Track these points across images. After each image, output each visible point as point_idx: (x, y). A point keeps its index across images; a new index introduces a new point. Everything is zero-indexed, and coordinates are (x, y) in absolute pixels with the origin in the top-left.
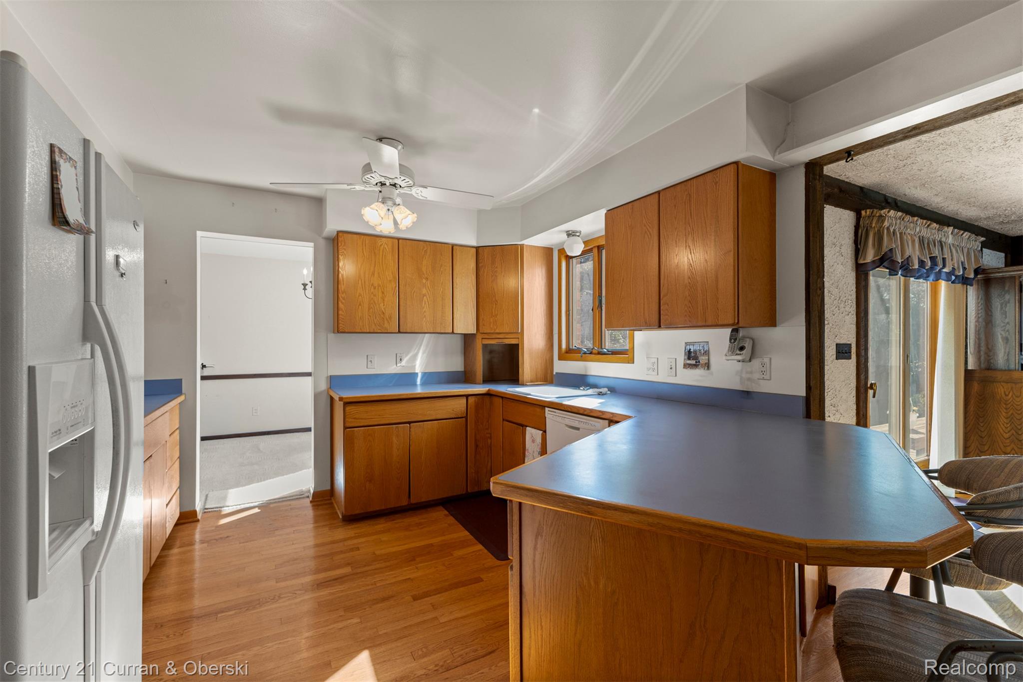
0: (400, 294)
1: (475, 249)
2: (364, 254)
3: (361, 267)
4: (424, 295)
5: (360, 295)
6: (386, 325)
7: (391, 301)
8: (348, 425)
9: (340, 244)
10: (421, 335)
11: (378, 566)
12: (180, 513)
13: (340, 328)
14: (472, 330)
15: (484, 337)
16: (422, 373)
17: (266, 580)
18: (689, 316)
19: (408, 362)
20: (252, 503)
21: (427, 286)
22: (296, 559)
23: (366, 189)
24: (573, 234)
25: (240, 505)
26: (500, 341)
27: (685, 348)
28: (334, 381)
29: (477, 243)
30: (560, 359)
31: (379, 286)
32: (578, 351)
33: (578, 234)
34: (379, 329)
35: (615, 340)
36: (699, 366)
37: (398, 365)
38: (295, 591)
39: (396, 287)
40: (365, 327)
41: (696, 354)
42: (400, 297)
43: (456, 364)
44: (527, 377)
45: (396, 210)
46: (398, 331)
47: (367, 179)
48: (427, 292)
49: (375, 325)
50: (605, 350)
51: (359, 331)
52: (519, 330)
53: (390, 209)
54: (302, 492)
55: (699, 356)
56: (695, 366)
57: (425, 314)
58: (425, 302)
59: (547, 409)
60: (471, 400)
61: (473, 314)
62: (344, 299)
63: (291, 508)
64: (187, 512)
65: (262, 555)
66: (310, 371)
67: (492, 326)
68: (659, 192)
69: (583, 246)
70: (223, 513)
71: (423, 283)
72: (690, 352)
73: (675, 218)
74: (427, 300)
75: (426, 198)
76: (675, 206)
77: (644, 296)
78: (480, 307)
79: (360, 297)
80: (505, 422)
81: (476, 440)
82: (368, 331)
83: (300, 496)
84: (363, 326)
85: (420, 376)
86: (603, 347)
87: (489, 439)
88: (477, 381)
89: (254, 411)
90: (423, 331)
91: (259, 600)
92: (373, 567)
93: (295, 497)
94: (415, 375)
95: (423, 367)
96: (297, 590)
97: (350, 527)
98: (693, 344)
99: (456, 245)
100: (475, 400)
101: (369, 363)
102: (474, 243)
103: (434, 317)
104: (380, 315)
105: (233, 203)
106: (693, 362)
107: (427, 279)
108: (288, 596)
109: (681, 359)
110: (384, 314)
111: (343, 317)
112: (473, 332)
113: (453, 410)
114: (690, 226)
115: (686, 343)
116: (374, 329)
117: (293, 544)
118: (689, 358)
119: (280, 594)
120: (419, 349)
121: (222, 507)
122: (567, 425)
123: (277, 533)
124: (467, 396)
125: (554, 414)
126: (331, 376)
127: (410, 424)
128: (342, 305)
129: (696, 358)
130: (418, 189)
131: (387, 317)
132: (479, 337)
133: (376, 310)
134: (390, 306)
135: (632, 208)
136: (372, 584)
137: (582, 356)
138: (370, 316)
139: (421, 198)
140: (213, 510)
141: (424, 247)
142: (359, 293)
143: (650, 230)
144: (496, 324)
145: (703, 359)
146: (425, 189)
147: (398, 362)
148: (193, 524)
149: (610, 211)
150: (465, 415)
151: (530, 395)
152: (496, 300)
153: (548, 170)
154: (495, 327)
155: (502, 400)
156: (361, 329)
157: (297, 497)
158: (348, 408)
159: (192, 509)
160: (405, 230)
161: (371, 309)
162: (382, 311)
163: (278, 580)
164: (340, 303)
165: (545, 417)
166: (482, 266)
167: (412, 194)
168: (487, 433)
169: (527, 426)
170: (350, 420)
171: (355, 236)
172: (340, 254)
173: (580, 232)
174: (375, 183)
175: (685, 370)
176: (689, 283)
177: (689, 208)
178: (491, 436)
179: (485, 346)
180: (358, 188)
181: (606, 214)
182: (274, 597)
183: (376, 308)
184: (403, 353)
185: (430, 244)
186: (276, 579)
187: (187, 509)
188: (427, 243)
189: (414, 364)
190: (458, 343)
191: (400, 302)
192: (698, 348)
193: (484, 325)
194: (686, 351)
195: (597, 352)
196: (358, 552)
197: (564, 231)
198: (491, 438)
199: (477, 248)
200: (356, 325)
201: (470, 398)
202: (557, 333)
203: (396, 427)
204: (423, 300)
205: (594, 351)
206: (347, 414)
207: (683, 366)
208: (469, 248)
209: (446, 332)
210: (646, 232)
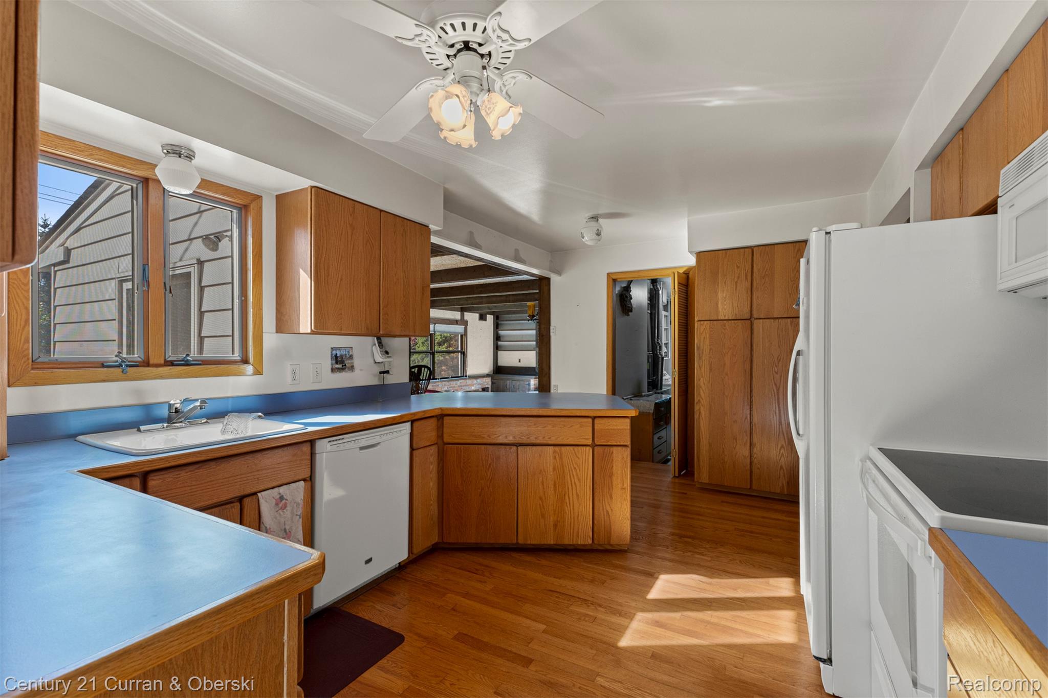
18: (404, 327)
27: (332, 353)
36: (346, 369)
41: (343, 358)
55: (345, 360)
56: (342, 370)
72: (336, 356)
77: (366, 302)
98: (340, 349)
106: (340, 366)
109: (328, 363)
115: (332, 348)
118: (337, 363)
129: (342, 362)
135: (353, 207)
143: (373, 241)
145: (348, 363)
175: (333, 374)
192: (344, 353)
194: (333, 355)
207: (329, 371)
210: (368, 240)
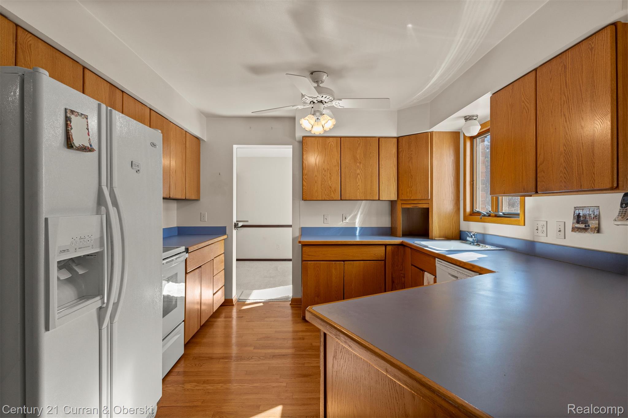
0: (342, 174)
1: (396, 139)
2: (318, 149)
3: (317, 158)
4: (358, 174)
5: (316, 176)
6: (332, 195)
7: (336, 178)
8: (304, 259)
9: (304, 145)
10: (359, 201)
11: (310, 353)
12: (225, 299)
13: (304, 197)
14: (394, 197)
15: (403, 203)
16: (360, 227)
17: (249, 346)
18: (565, 182)
19: (350, 220)
20: (261, 300)
21: (360, 168)
22: (269, 338)
23: (305, 107)
24: (470, 118)
25: (255, 300)
26: (415, 205)
27: (574, 212)
28: (304, 231)
29: (397, 135)
30: (465, 220)
31: (328, 169)
32: (479, 213)
33: (475, 118)
34: (328, 198)
35: (511, 205)
36: (589, 230)
37: (343, 222)
38: (260, 356)
39: (339, 170)
40: (319, 196)
41: (586, 218)
42: (342, 176)
43: (385, 222)
44: (436, 233)
45: (321, 118)
46: (340, 199)
47: (304, 101)
48: (360, 171)
49: (326, 196)
50: (501, 214)
51: (315, 199)
52: (429, 198)
53: (319, 118)
54: (288, 297)
55: (589, 220)
56: (585, 230)
57: (359, 187)
58: (359, 179)
59: (437, 259)
60: (389, 248)
61: (395, 186)
62: (306, 179)
63: (278, 306)
64: (229, 299)
65: (254, 331)
66: (291, 224)
67: (408, 195)
68: (536, 70)
69: (480, 127)
70: (246, 303)
71: (357, 166)
72: (579, 216)
73: (551, 90)
74: (360, 177)
75: (344, 107)
76: (551, 79)
77: (522, 166)
78: (400, 181)
79: (316, 177)
80: (412, 266)
81: (392, 277)
82: (321, 199)
83: (286, 300)
84: (318, 196)
85: (358, 229)
86: (499, 211)
87: (403, 278)
88: (398, 235)
89: (278, 247)
90: (357, 199)
91: (242, 356)
92: (307, 353)
93: (283, 300)
94: (355, 229)
95: (361, 223)
96: (261, 356)
97: (304, 324)
98: (583, 208)
99: (382, 137)
100: (392, 249)
101: (325, 220)
102: (395, 135)
103: (365, 189)
104: (328, 188)
105: (250, 127)
106: (583, 226)
107: (360, 163)
108: (256, 359)
109: (570, 222)
110: (331, 187)
111: (305, 191)
112: (394, 199)
113: (375, 255)
114: (565, 96)
115: (575, 208)
116: (324, 198)
117: (271, 328)
118: (578, 222)
119: (253, 356)
120: (358, 212)
121: (246, 300)
122: (450, 274)
123: (266, 319)
124: (386, 245)
125: (441, 263)
126: (302, 228)
127: (344, 262)
128: (305, 183)
129: (585, 222)
130: (336, 102)
131: (333, 189)
132: (399, 203)
133: (326, 185)
134: (335, 182)
135: (513, 88)
136: (302, 364)
137: (481, 218)
138: (322, 190)
139: (340, 107)
140: (242, 300)
141: (358, 141)
142: (316, 175)
143: (528, 105)
144: (411, 193)
145: (593, 224)
146: (340, 101)
147: (343, 220)
148: (231, 307)
149: (494, 95)
150: (384, 259)
151: (427, 247)
152: (411, 175)
153: (440, 70)
154: (411, 196)
155: (411, 250)
156: (316, 198)
157: (284, 300)
158: (304, 248)
159: (231, 298)
160: (328, 131)
161: (323, 185)
162: (330, 186)
163: (255, 348)
164: (303, 181)
165: (436, 266)
166: (401, 151)
167: (333, 106)
168: (401, 274)
169: (425, 271)
170: (305, 256)
171: (313, 138)
172: (304, 150)
173: (477, 116)
174: (309, 102)
175: (573, 233)
176: (565, 150)
177: (564, 78)
178: (404, 276)
179: (403, 209)
180: (300, 107)
181: (491, 98)
182: (249, 357)
183: (326, 184)
184: (347, 214)
185: (362, 139)
186: (254, 347)
187: (228, 298)
188: (360, 138)
189: (354, 221)
190: (386, 207)
191: (342, 179)
192: (588, 213)
193: (402, 194)
194: (575, 215)
195: (494, 215)
196: (303, 341)
197: (462, 117)
198: (404, 277)
199: (398, 138)
200: (313, 195)
201: (387, 247)
202: (463, 199)
203: (335, 263)
204: (357, 178)
205: (492, 214)
206: (304, 252)
207: (571, 230)
208: (391, 139)
209: (374, 199)
210: (524, 108)
